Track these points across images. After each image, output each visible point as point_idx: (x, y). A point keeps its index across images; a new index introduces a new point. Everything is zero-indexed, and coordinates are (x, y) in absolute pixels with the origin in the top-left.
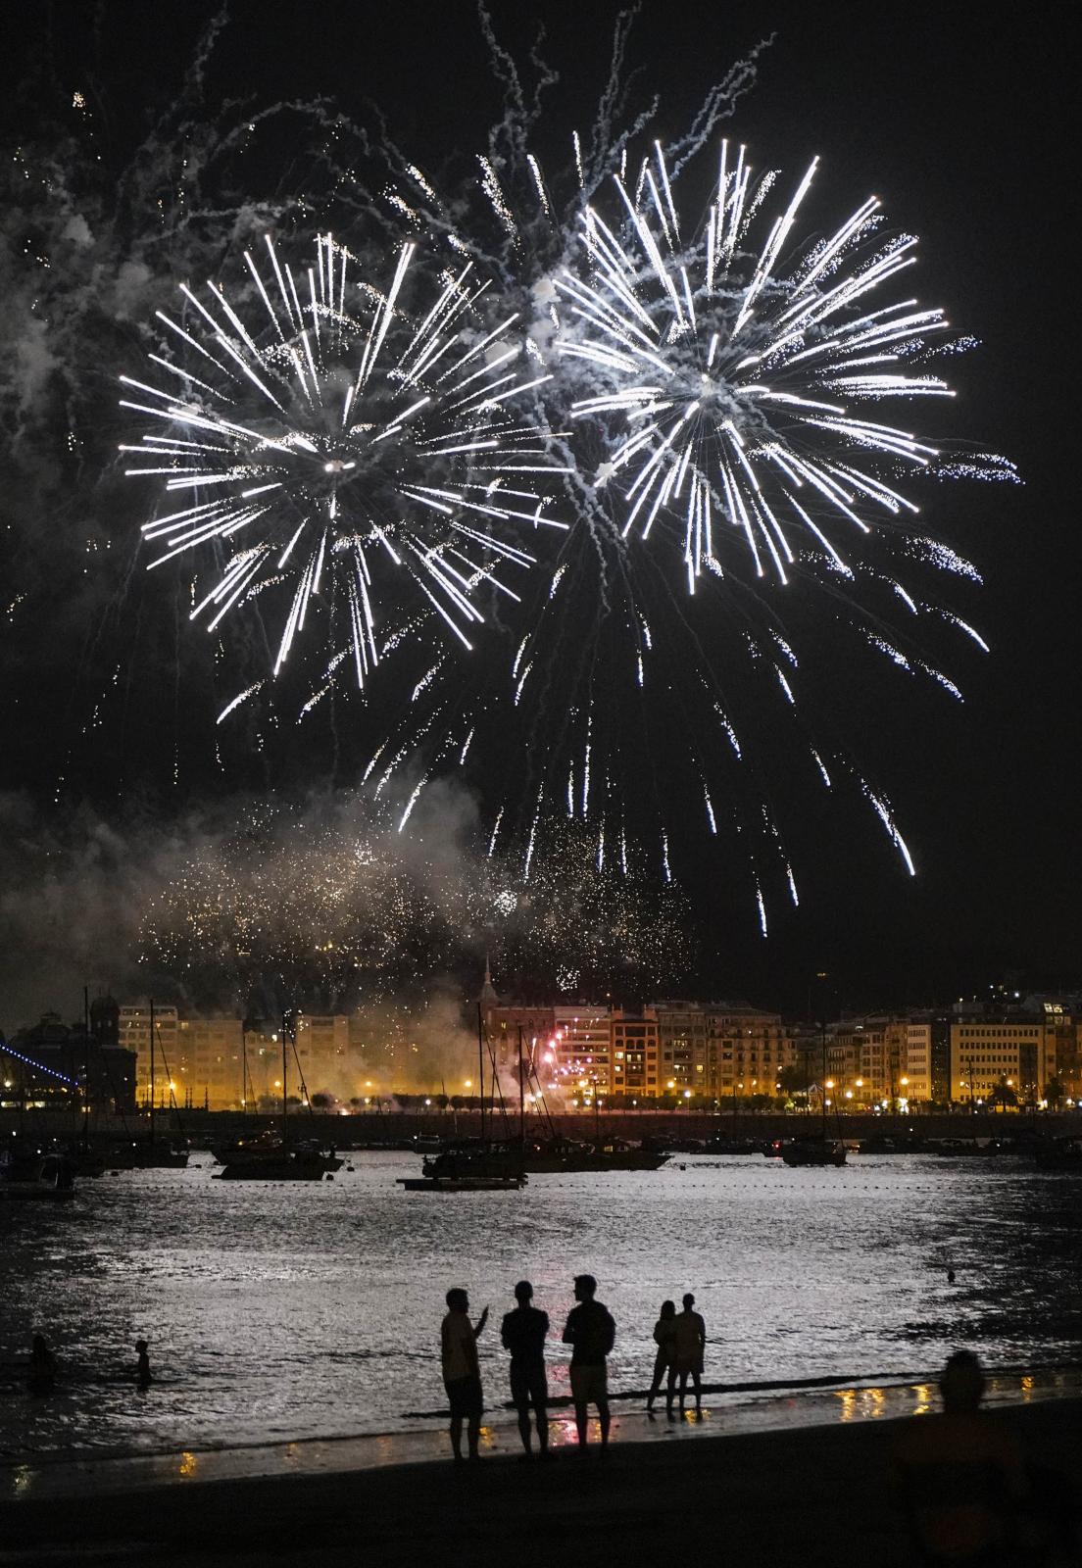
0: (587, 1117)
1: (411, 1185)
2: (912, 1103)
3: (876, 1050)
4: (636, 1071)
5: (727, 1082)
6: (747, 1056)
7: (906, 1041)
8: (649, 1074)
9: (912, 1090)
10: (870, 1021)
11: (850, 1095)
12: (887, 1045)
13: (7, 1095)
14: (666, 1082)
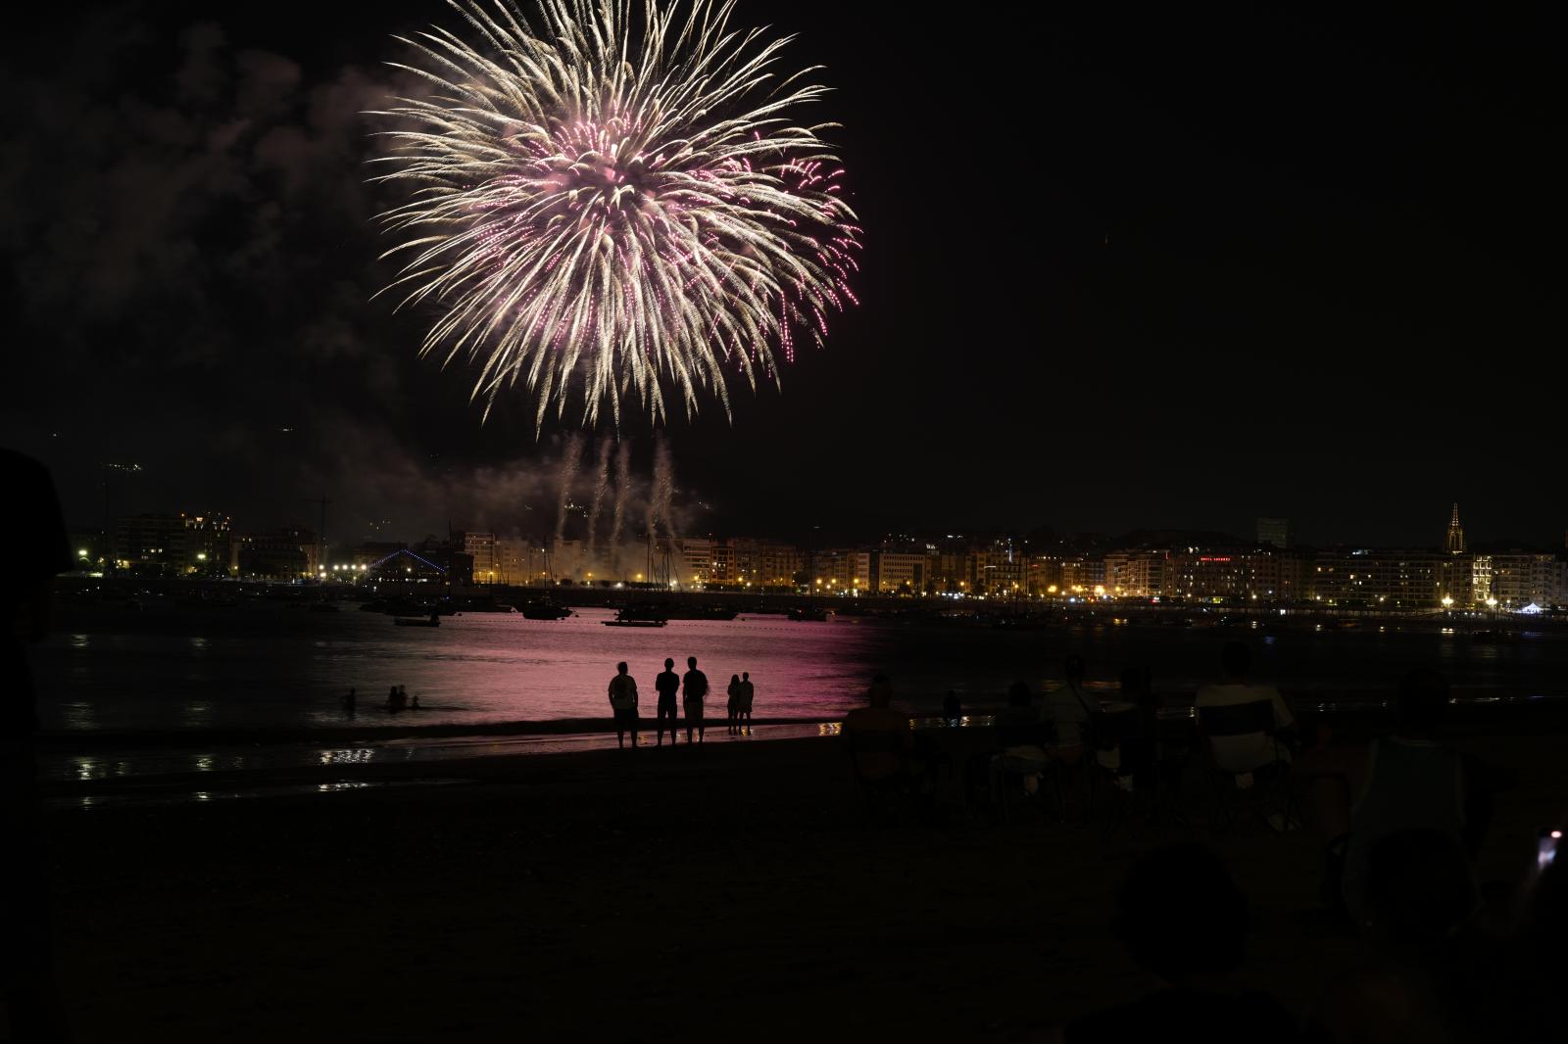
0: (699, 594)
1: (608, 624)
2: (859, 592)
3: (844, 565)
4: (723, 572)
5: (768, 579)
6: (778, 566)
7: (857, 561)
8: (729, 574)
9: (858, 586)
10: (839, 550)
11: (829, 587)
12: (847, 562)
13: (409, 575)
14: (737, 577)
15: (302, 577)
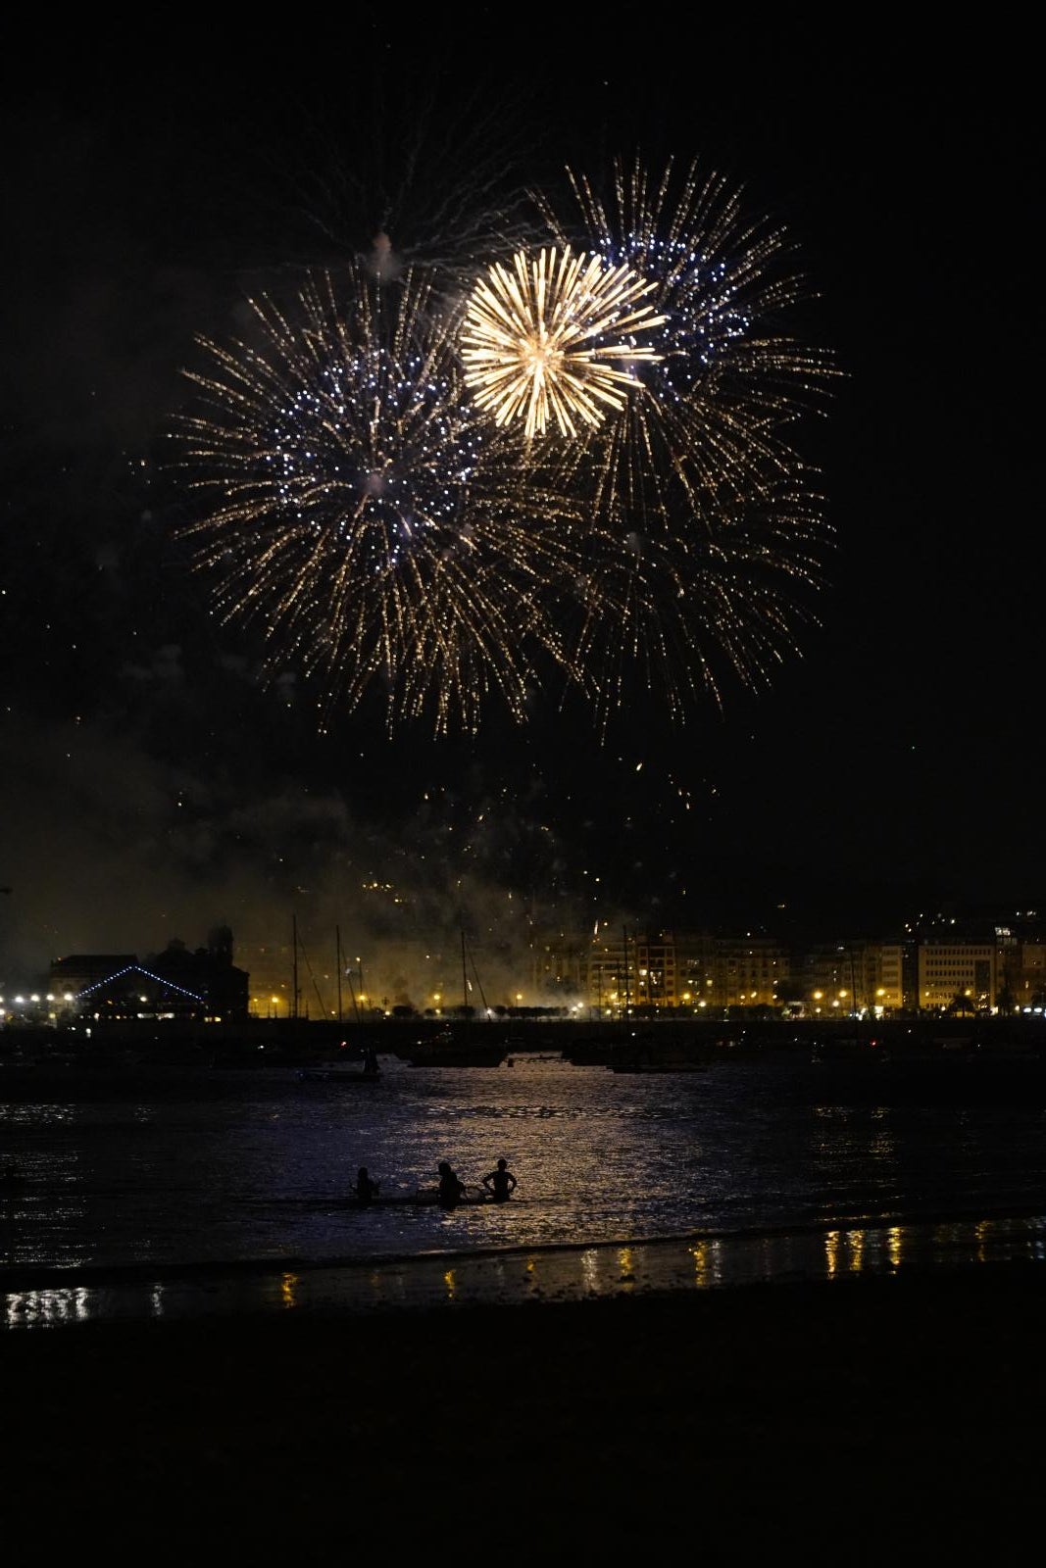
0: (619, 1023)
2: (887, 1009)
3: (854, 967)
4: (657, 985)
5: (732, 994)
6: (748, 972)
7: (881, 960)
8: (668, 988)
9: (885, 1001)
10: (850, 943)
11: (836, 1004)
12: (864, 962)
13: (143, 1008)
14: (682, 994)
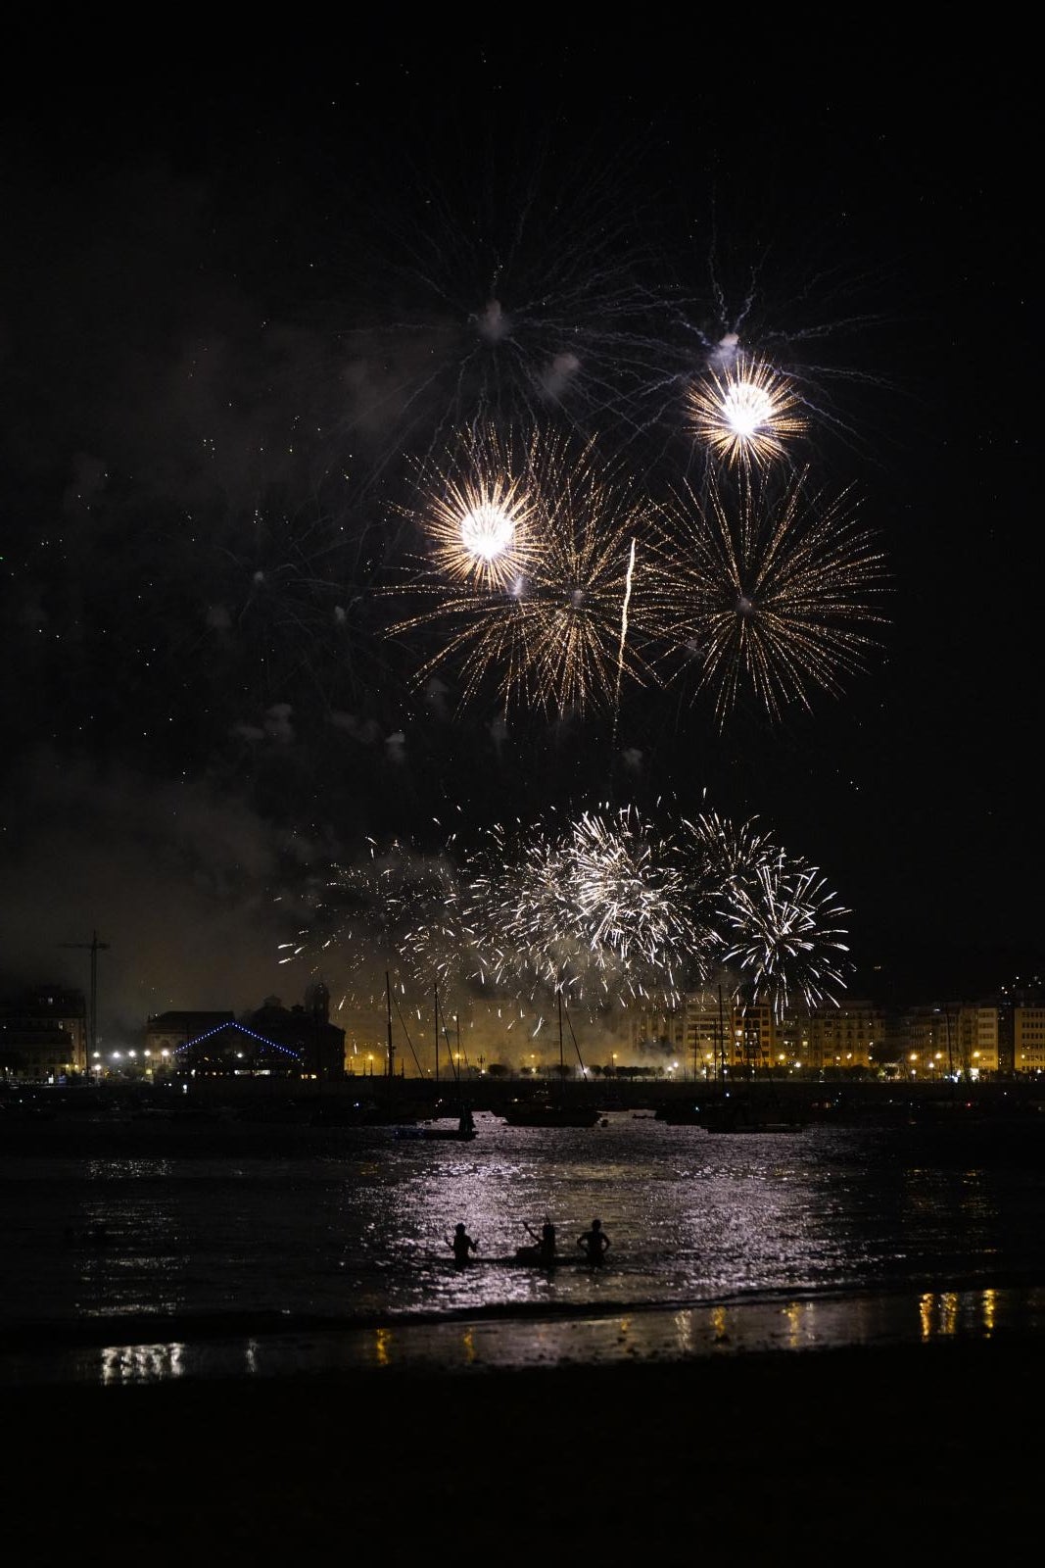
0: (714, 1084)
2: (982, 1072)
3: (951, 1029)
4: (752, 1046)
5: (827, 1056)
6: (844, 1033)
7: (976, 1022)
8: (764, 1049)
9: (982, 1062)
10: (946, 1005)
11: (932, 1066)
12: (960, 1024)
13: (240, 1065)
14: (778, 1055)
15: (64, 1072)
